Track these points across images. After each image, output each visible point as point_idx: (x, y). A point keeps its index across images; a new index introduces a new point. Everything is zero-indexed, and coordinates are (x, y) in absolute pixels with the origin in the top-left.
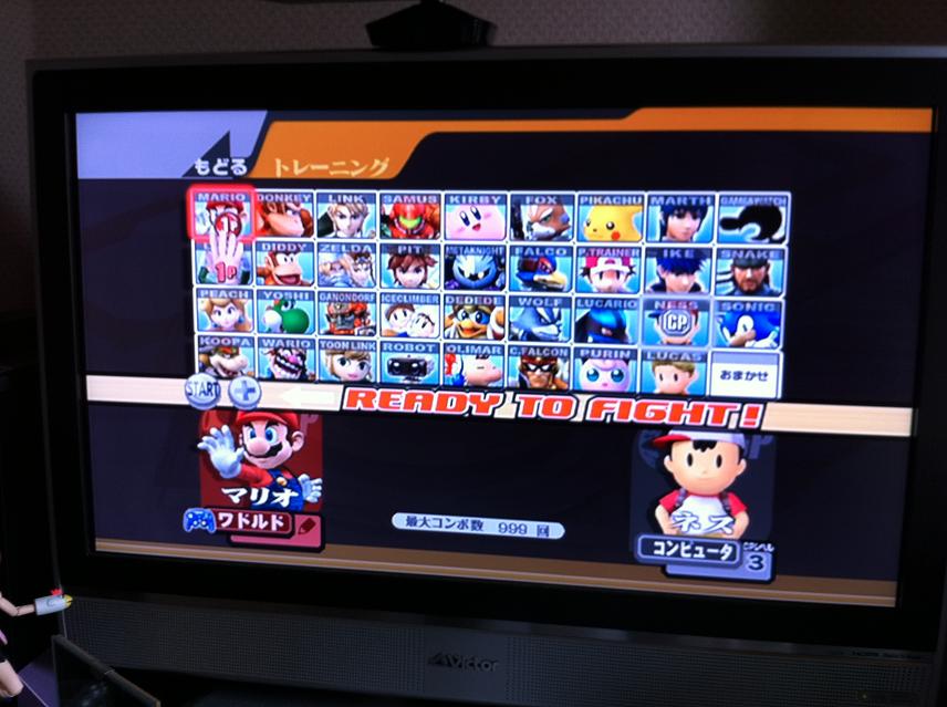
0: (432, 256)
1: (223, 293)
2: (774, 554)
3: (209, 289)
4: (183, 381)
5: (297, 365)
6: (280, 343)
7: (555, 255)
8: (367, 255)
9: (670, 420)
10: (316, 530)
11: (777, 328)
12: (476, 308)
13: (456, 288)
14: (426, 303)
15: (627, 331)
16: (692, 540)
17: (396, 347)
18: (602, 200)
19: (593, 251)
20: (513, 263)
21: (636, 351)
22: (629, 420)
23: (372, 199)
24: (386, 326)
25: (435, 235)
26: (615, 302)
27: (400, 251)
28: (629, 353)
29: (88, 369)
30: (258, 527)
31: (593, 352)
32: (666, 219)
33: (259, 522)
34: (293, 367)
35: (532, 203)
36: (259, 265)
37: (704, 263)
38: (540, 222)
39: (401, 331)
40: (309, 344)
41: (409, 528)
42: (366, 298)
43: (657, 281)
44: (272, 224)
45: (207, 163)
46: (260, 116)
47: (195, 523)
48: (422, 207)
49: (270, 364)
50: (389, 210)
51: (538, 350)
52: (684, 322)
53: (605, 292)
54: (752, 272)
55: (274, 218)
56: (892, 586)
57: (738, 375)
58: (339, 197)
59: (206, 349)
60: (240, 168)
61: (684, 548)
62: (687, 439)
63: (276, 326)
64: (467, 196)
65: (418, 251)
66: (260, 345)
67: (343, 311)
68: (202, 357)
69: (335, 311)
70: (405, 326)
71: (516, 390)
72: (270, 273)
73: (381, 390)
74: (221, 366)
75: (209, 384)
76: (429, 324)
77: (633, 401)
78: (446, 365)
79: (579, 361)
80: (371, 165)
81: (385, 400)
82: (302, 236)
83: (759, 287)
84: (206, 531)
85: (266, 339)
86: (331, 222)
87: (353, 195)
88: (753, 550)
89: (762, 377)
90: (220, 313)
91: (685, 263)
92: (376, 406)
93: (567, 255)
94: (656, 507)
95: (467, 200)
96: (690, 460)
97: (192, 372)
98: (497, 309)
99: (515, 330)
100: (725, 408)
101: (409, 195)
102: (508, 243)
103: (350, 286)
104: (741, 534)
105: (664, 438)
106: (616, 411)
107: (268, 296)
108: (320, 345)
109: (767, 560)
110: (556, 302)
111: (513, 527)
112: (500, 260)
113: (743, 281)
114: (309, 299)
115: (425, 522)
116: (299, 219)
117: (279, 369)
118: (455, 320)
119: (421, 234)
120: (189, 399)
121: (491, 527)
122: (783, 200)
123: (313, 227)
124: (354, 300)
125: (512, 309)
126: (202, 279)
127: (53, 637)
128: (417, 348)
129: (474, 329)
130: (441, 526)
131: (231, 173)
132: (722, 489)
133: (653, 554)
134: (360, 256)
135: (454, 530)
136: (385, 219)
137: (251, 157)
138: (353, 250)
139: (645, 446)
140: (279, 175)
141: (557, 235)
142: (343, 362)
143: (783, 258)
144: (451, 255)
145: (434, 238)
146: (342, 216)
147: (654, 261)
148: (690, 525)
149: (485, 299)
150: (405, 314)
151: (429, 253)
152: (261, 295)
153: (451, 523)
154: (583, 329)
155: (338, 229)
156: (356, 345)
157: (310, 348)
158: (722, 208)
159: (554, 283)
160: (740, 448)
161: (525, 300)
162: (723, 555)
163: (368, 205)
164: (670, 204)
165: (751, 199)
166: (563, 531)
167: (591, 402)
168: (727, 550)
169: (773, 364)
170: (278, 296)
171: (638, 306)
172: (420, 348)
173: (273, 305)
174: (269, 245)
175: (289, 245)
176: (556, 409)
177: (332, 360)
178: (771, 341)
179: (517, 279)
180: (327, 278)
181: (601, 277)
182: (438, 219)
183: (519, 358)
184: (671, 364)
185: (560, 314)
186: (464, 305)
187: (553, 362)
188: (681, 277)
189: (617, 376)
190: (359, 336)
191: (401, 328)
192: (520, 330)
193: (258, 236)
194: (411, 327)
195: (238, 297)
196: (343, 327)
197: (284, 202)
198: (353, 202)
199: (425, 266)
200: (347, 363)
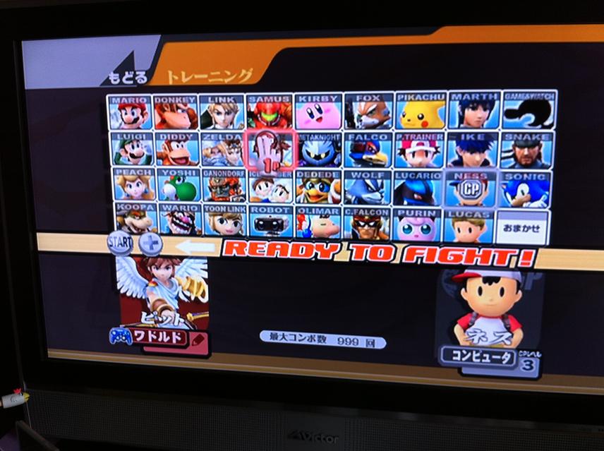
0: (286, 142)
1: (133, 171)
2: (541, 359)
3: (122, 169)
4: (106, 236)
5: (188, 224)
6: (175, 208)
7: (379, 140)
8: (238, 142)
9: (466, 261)
10: (205, 342)
11: (547, 193)
12: (319, 180)
13: (304, 166)
14: (282, 177)
15: (433, 196)
16: (481, 350)
17: (260, 210)
18: (415, 97)
19: (407, 136)
21: (440, 211)
22: (435, 262)
23: (240, 100)
24: (252, 194)
25: (288, 126)
26: (425, 174)
28: (434, 212)
29: (37, 228)
30: (162, 341)
31: (407, 212)
32: (463, 111)
33: (163, 337)
34: (185, 225)
36: (158, 151)
37: (492, 144)
38: (367, 115)
39: (265, 198)
40: (196, 209)
41: (272, 341)
42: (238, 174)
43: (456, 158)
44: (167, 120)
45: (118, 75)
46: (155, 39)
47: (118, 338)
48: (278, 104)
49: (169, 223)
50: (253, 108)
51: (366, 211)
52: (477, 189)
53: (417, 167)
54: (528, 151)
55: (168, 115)
57: (517, 228)
58: (216, 99)
59: (121, 212)
60: (142, 78)
61: (475, 355)
62: (478, 276)
63: (171, 195)
64: (312, 96)
66: (161, 209)
67: (221, 183)
68: (119, 219)
69: (215, 184)
70: (267, 194)
71: (350, 241)
72: (167, 156)
73: (250, 241)
74: (133, 225)
75: (124, 238)
76: (285, 192)
77: (438, 248)
78: (298, 223)
79: (398, 218)
80: (241, 72)
81: (253, 248)
82: (190, 128)
83: (534, 162)
84: (126, 343)
85: (165, 205)
86: (211, 118)
87: (227, 96)
88: (526, 356)
89: (535, 230)
90: (131, 186)
91: (478, 144)
92: (247, 253)
93: (387, 140)
94: (455, 325)
95: (312, 99)
96: (480, 291)
97: (112, 230)
98: (335, 181)
100: (507, 252)
101: (269, 96)
102: (343, 131)
103: (226, 165)
104: (518, 344)
105: (462, 275)
106: (425, 255)
107: (165, 173)
108: (204, 209)
109: (536, 364)
110: (380, 175)
111: (348, 340)
112: (337, 144)
113: (521, 157)
114: (196, 175)
115: (284, 337)
116: (187, 116)
117: (175, 227)
118: (304, 190)
119: (278, 125)
120: (110, 249)
121: (332, 340)
122: (552, 97)
123: (197, 121)
124: (229, 175)
125: (346, 180)
126: (117, 162)
127: (17, 423)
128: (276, 210)
129: (318, 196)
130: (295, 340)
131: (135, 82)
132: (503, 313)
133: (452, 360)
134: (232, 142)
135: (305, 342)
136: (250, 114)
137: (150, 70)
138: (227, 138)
139: (447, 281)
140: (171, 83)
141: (380, 125)
142: (222, 222)
143: (552, 140)
145: (288, 128)
146: (219, 113)
147: (454, 142)
148: (480, 338)
150: (267, 186)
151: (284, 140)
152: (160, 172)
153: (303, 338)
154: (400, 195)
155: (216, 123)
156: (231, 209)
157: (197, 211)
158: (506, 102)
159: (378, 160)
160: (518, 281)
161: (356, 174)
162: (504, 360)
163: (238, 104)
164: (466, 99)
165: (527, 95)
166: (385, 343)
167: (406, 249)
168: (507, 357)
169: (543, 220)
170: (173, 173)
171: (442, 176)
172: (278, 210)
173: (169, 180)
174: (165, 136)
175: (180, 136)
176: (380, 254)
177: (213, 221)
178: (543, 203)
179: (350, 158)
180: (209, 159)
181: (414, 156)
182: (290, 114)
183: (352, 217)
184: (466, 220)
185: (382, 184)
186: (311, 178)
187: (378, 220)
188: (474, 155)
189: (426, 230)
190: (233, 202)
191: (264, 196)
192: (352, 196)
193: (156, 129)
194: (272, 195)
195: (144, 175)
196: (221, 196)
197: (175, 103)
198: (226, 102)
199: (281, 149)
200: (225, 222)
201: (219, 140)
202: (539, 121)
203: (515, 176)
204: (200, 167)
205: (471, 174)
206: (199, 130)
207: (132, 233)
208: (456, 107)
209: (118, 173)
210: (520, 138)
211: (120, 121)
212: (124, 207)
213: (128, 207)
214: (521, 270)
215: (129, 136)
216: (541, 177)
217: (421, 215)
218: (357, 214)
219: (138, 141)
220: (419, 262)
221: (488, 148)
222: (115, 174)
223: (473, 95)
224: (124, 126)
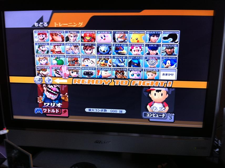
0: (94, 46)
1: (42, 56)
2: (174, 116)
3: (39, 55)
4: (34, 77)
6: (57, 68)
8: (78, 46)
9: (151, 85)
10: (67, 112)
11: (176, 63)
12: (104, 59)
13: (100, 54)
14: (92, 58)
15: (141, 64)
17: (85, 69)
18: (135, 33)
19: (132, 45)
20: (113, 48)
22: (141, 85)
23: (78, 32)
24: (83, 63)
25: (94, 41)
26: (138, 57)
27: (86, 45)
28: (141, 69)
29: (10, 75)
30: (53, 112)
31: (133, 69)
32: (150, 37)
33: (53, 111)
34: (60, 74)
35: (118, 33)
36: (51, 49)
37: (159, 48)
38: (120, 38)
39: (86, 65)
41: (89, 111)
42: (78, 57)
43: (148, 52)
44: (54, 39)
45: (37, 23)
46: (50, 12)
47: (37, 111)
48: (91, 34)
49: (55, 73)
50: (83, 35)
52: (154, 62)
53: (135, 55)
54: (170, 50)
55: (55, 37)
56: (202, 123)
57: (167, 74)
58: (70, 32)
59: (39, 69)
60: (46, 25)
61: (154, 115)
63: (56, 64)
65: (90, 45)
66: (52, 69)
67: (72, 60)
68: (38, 72)
69: (70, 60)
70: (87, 63)
71: (114, 79)
72: (54, 51)
73: (82, 79)
74: (43, 74)
76: (93, 63)
77: (142, 81)
78: (97, 73)
79: (129, 72)
80: (79, 23)
81: (83, 81)
82: (62, 42)
83: (172, 54)
84: (40, 113)
85: (53, 67)
86: (69, 38)
87: (74, 31)
88: (170, 115)
89: (172, 75)
90: (42, 61)
92: (81, 83)
93: (126, 46)
94: (147, 106)
95: (102, 32)
96: (155, 94)
97: (36, 76)
98: (110, 59)
99: (114, 64)
100: (164, 82)
101: (88, 31)
102: (112, 43)
103: (74, 54)
104: (167, 111)
105: (149, 89)
106: (138, 83)
107: (53, 56)
109: (173, 117)
110: (124, 58)
111: (114, 111)
112: (110, 47)
113: (168, 52)
114: (64, 57)
115: (93, 110)
116: (60, 37)
117: (57, 74)
118: (99, 62)
119: (91, 41)
121: (109, 111)
122: (178, 33)
123: (64, 39)
124: (75, 57)
125: (113, 59)
126: (37, 52)
127: (4, 139)
128: (90, 69)
129: (104, 64)
130: (97, 111)
131: (44, 26)
132: (162, 101)
133: (146, 116)
134: (76, 46)
135: (100, 112)
136: (82, 37)
137: (48, 22)
138: (74, 45)
139: (144, 91)
140: (55, 26)
141: (124, 41)
143: (178, 47)
144: (98, 46)
145: (94, 42)
146: (71, 37)
147: (147, 47)
148: (155, 109)
149: (107, 57)
150: (87, 61)
153: (99, 110)
154: (130, 64)
155: (71, 40)
156: (75, 68)
158: (164, 34)
159: (123, 53)
160: (167, 91)
162: (163, 116)
163: (78, 34)
164: (151, 34)
165: (170, 32)
166: (126, 112)
167: (132, 81)
169: (175, 72)
170: (56, 56)
171: (143, 58)
173: (55, 59)
174: (53, 44)
175: (58, 44)
176: (124, 83)
178: (175, 66)
179: (114, 52)
180: (68, 52)
181: (134, 51)
182: (95, 37)
183: (115, 71)
184: (151, 72)
186: (102, 58)
187: (123, 72)
188: (153, 51)
189: (138, 75)
190: (76, 66)
193: (50, 42)
194: (89, 64)
195: (46, 57)
196: (72, 64)
197: (57, 33)
198: (74, 33)
199: (92, 49)
200: (73, 73)
202: (174, 40)
203: (166, 58)
204: (65, 54)
205: (152, 57)
206: (65, 42)
207: (42, 76)
208: (148, 36)
209: (37, 56)
211: (38, 39)
212: (39, 68)
213: (41, 68)
214: (168, 88)
215: (41, 44)
216: (174, 58)
219: (44, 45)
220: (136, 86)
221: (158, 49)
222: (36, 57)
223: (153, 32)
224: (39, 40)
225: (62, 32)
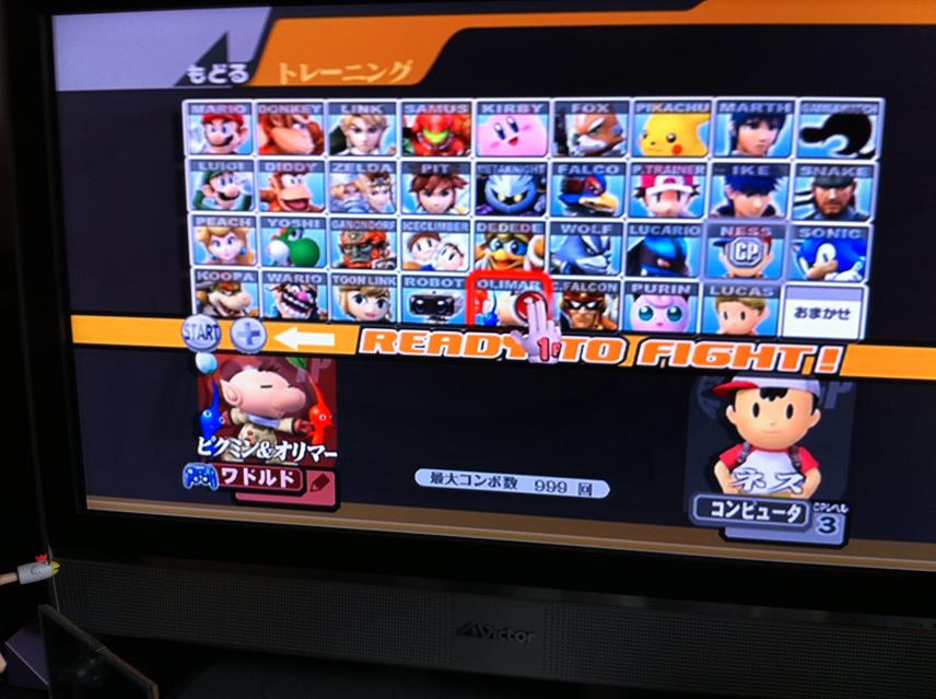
0: (461, 176)
1: (222, 221)
2: (847, 516)
3: (206, 217)
4: (180, 321)
5: (307, 303)
6: (287, 277)
8: (386, 175)
9: (734, 365)
10: (331, 487)
11: (863, 258)
12: (511, 237)
13: (489, 214)
14: (454, 232)
15: (687, 262)
16: (755, 501)
17: (419, 282)
18: (663, 107)
19: (649, 167)
20: (555, 183)
21: (697, 285)
22: (686, 365)
23: (390, 109)
24: (407, 258)
25: (466, 150)
26: (675, 228)
28: (688, 287)
29: (73, 308)
30: (265, 483)
31: (647, 287)
32: (737, 128)
33: (267, 478)
34: (302, 305)
35: (580, 112)
36: (262, 189)
37: (779, 181)
38: (588, 134)
39: (426, 264)
40: (320, 280)
41: (434, 485)
42: (385, 225)
43: (725, 203)
44: (277, 140)
45: (201, 69)
46: (261, 14)
47: (196, 479)
48: (449, 117)
49: (277, 302)
50: (411, 122)
51: (583, 285)
52: (755, 251)
53: (663, 217)
54: (836, 193)
55: (280, 134)
57: (816, 313)
58: (354, 107)
59: (204, 284)
60: (239, 75)
61: (746, 509)
62: (753, 387)
63: (282, 258)
64: (503, 103)
66: (266, 280)
67: (358, 240)
68: (200, 294)
69: (349, 241)
70: (430, 257)
72: (275, 197)
73: (402, 331)
74: (222, 304)
75: (208, 326)
76: (457, 255)
77: (692, 343)
79: (631, 297)
80: (392, 67)
81: (407, 341)
82: (313, 153)
83: (843, 211)
84: (208, 487)
85: (272, 272)
86: (345, 137)
87: (370, 104)
88: (825, 511)
89: (843, 315)
91: (760, 182)
92: (396, 350)
93: (618, 174)
94: (714, 464)
95: (503, 108)
96: (756, 410)
97: (190, 313)
98: (536, 238)
99: (557, 262)
100: (799, 351)
101: (435, 104)
102: (550, 159)
103: (367, 212)
104: (813, 491)
105: (727, 385)
106: (672, 355)
107: (273, 224)
108: (333, 280)
109: (840, 523)
110: (605, 229)
111: (551, 485)
112: (540, 180)
113: (825, 203)
114: (320, 228)
115: (452, 479)
116: (306, 133)
117: (287, 308)
118: (487, 252)
119: (449, 150)
120: (186, 342)
121: (526, 484)
122: (874, 109)
123: (322, 144)
124: (372, 228)
125: (553, 237)
126: (198, 205)
127: (40, 607)
128: (443, 283)
129: (510, 261)
130: (470, 483)
131: (229, 81)
132: (791, 444)
133: (710, 515)
134: (378, 176)
135: (485, 487)
136: (407, 133)
137: (252, 61)
139: (704, 394)
140: (284, 82)
141: (608, 150)
142: (359, 300)
143: (872, 175)
144: (484, 175)
145: (464, 155)
146: (358, 130)
147: (721, 179)
148: (754, 483)
149: (522, 226)
150: (430, 245)
151: (457, 172)
152: (265, 222)
153: (481, 480)
154: (636, 260)
155: (353, 146)
156: (373, 280)
158: (804, 117)
159: (604, 206)
160: (816, 399)
161: (569, 226)
162: (791, 516)
163: (387, 117)
164: (743, 112)
165: (837, 106)
166: (608, 490)
167: (643, 345)
168: (795, 511)
169: (855, 300)
170: (284, 223)
171: (702, 231)
172: (447, 283)
173: (278, 235)
174: (273, 164)
175: (297, 165)
176: (603, 352)
177: (346, 297)
178: (855, 273)
179: (560, 202)
180: (341, 203)
181: (659, 199)
182: (467, 132)
183: (560, 295)
184: (737, 300)
185: (609, 243)
186: (498, 233)
187: (600, 299)
188: (752, 198)
189: (674, 315)
190: (376, 269)
191: (425, 260)
192: (562, 261)
193: (261, 154)
194: (437, 259)
195: (239, 226)
196: (359, 259)
197: (290, 114)
198: (370, 114)
199: (454, 187)
200: (364, 301)
201: (356, 173)
202: (854, 147)
204: (327, 215)
205: (748, 227)
206: (326, 157)
207: (219, 317)
208: (727, 122)
210: (823, 173)
211: (204, 141)
212: (207, 275)
213: (215, 276)
214: (821, 377)
215: (217, 164)
216: (855, 234)
217: (667, 291)
218: (569, 289)
219: (231, 172)
222: (195, 224)
223: (753, 105)
224: (210, 149)
225: (317, 108)
